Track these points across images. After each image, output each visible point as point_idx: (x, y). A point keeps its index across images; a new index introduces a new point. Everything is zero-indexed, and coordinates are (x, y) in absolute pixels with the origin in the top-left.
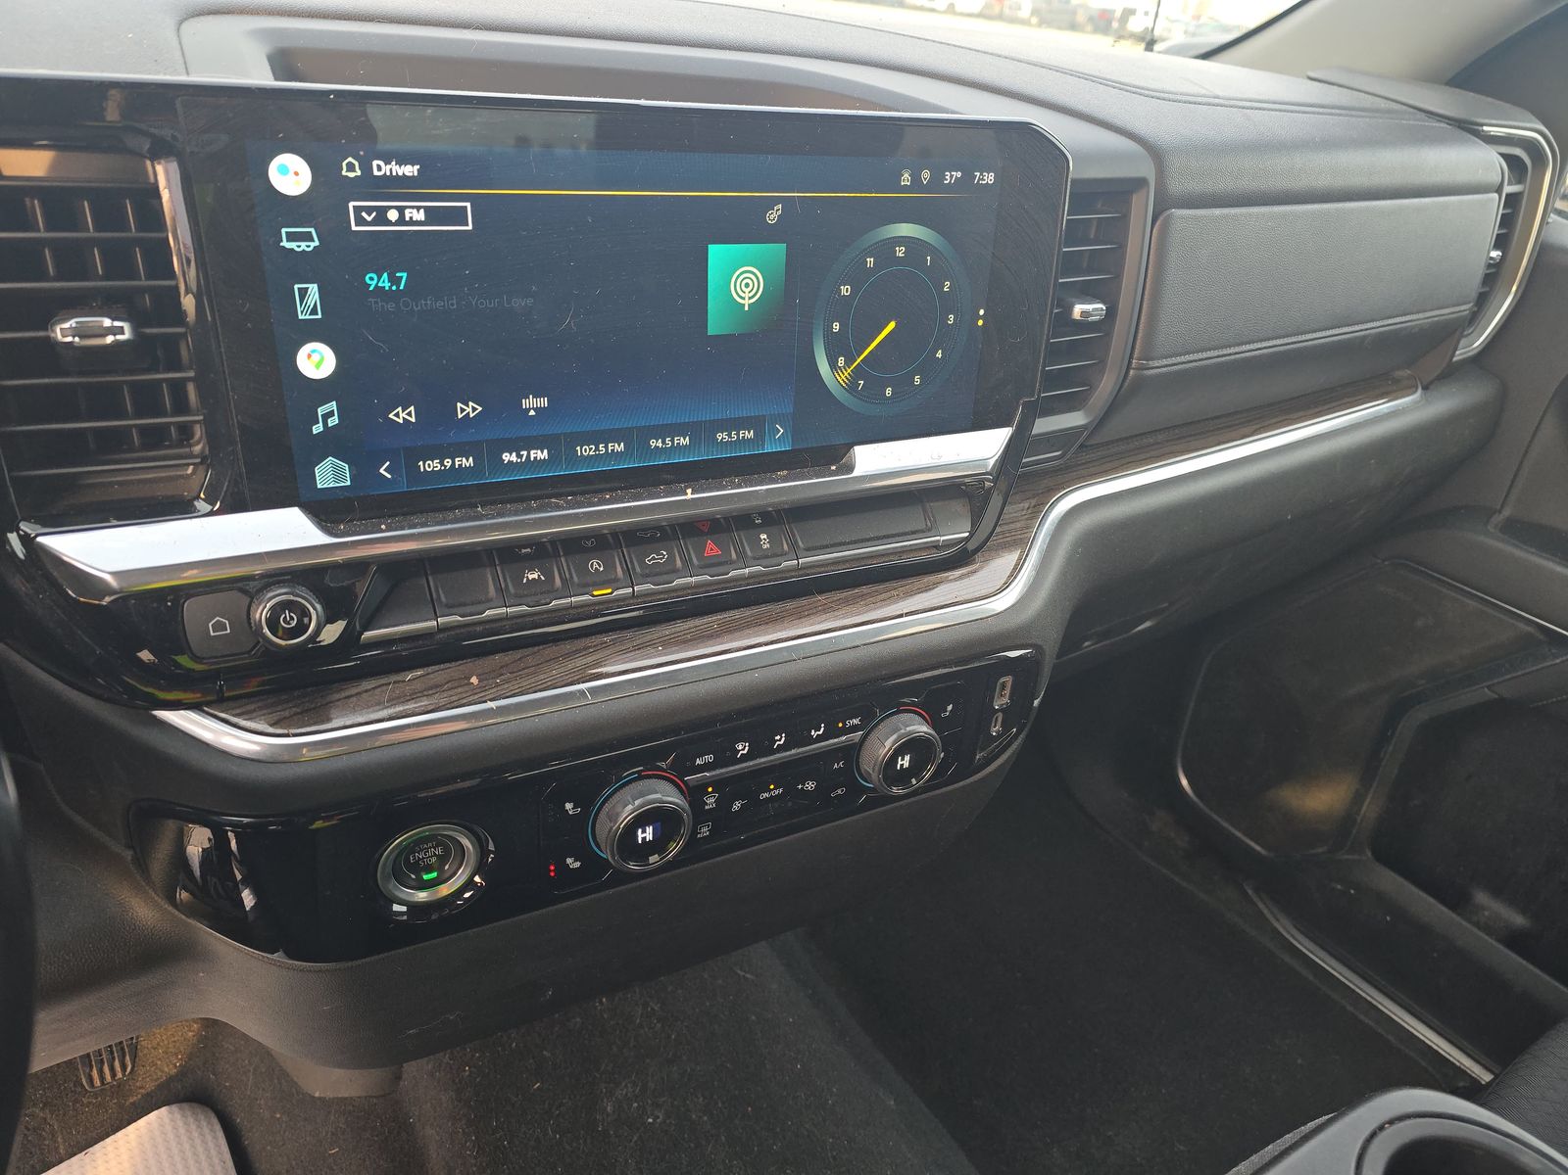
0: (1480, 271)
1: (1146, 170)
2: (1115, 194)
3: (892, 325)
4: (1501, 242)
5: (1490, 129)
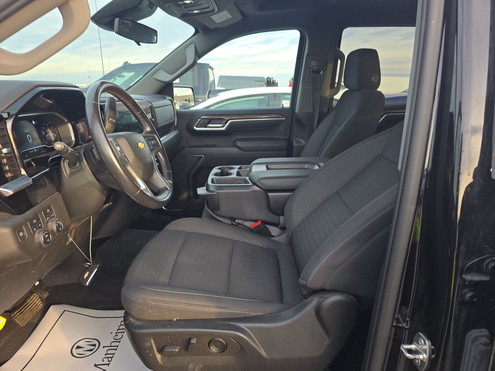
0: (174, 115)
4: (173, 111)
5: (167, 98)
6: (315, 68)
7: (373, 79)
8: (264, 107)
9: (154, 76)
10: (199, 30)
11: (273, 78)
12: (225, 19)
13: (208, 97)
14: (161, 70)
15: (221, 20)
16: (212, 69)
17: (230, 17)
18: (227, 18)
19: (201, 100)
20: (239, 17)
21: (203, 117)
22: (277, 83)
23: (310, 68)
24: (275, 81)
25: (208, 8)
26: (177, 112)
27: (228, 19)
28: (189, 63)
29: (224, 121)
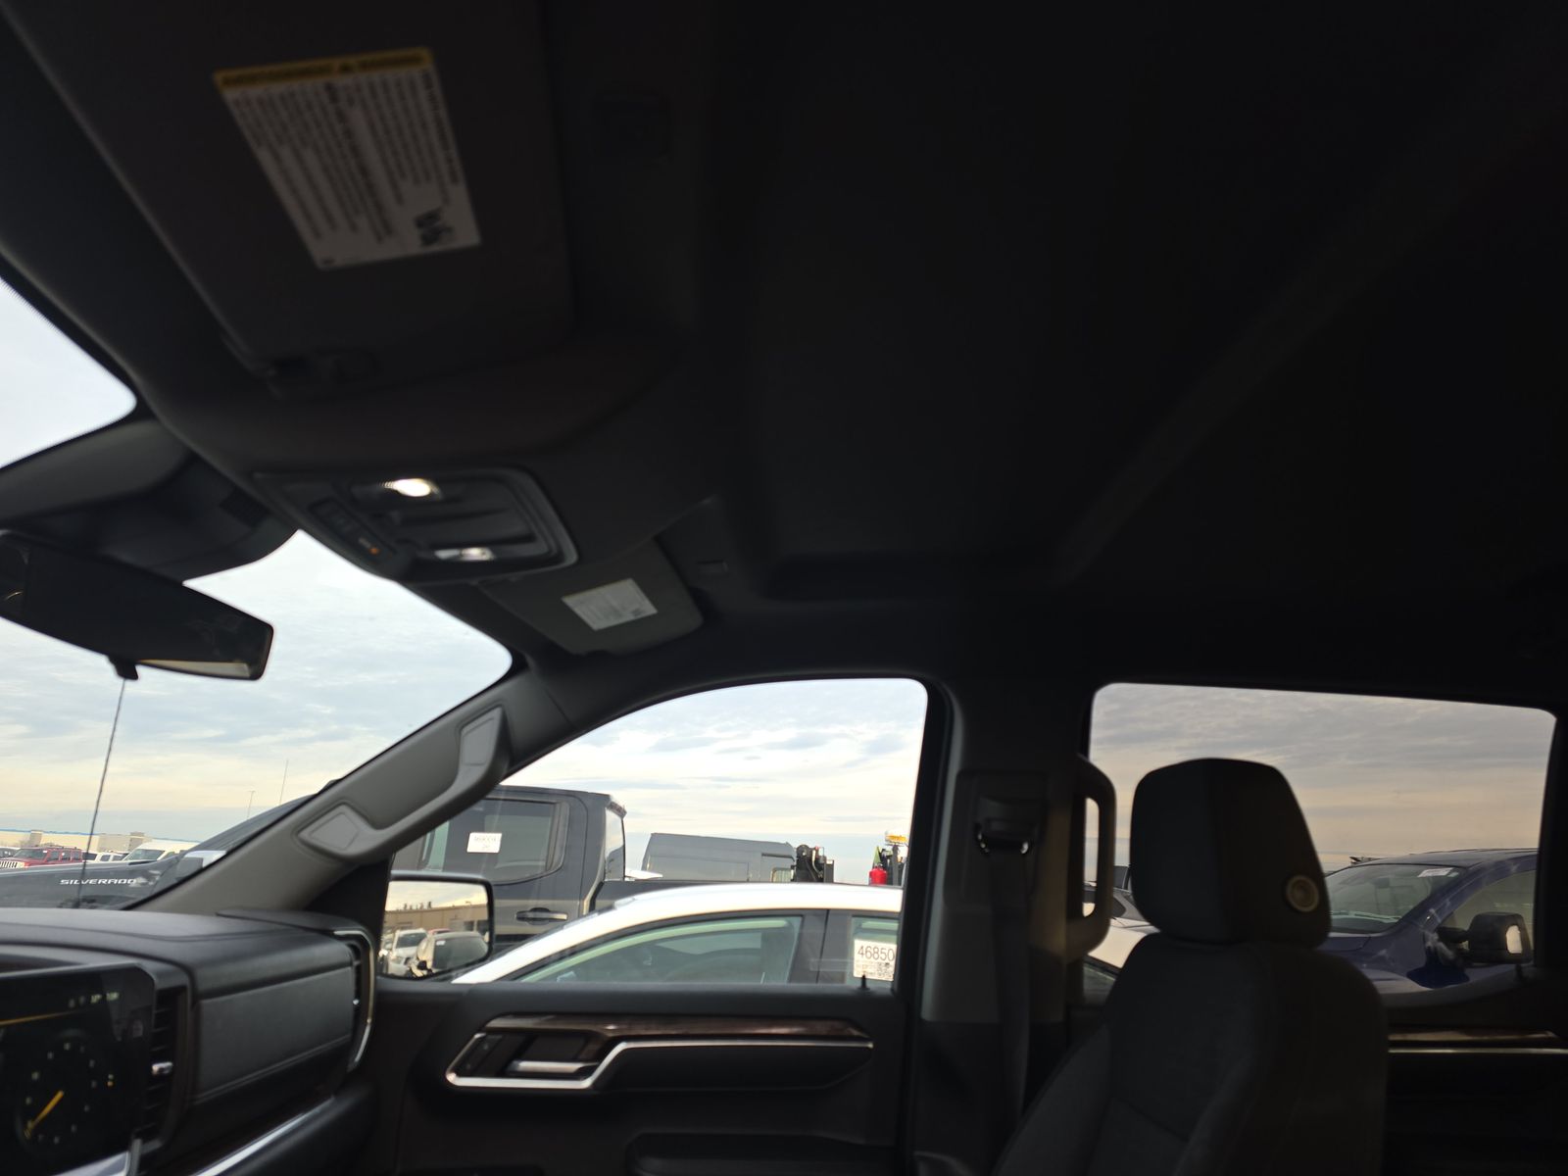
0: (351, 1013)
1: (182, 980)
2: (170, 997)
3: (59, 1095)
4: (358, 995)
5: (337, 933)
6: (996, 826)
7: (1295, 896)
8: (776, 980)
9: (305, 834)
10: (530, 660)
11: (817, 851)
12: (628, 617)
13: (592, 908)
14: (343, 808)
15: (613, 622)
16: (621, 812)
17: (649, 609)
18: (636, 612)
19: (564, 917)
20: (689, 619)
21: (496, 1023)
22: (831, 867)
23: (977, 828)
24: (825, 858)
25: (529, 538)
26: (381, 995)
27: (639, 617)
28: (467, 778)
29: (593, 1047)
